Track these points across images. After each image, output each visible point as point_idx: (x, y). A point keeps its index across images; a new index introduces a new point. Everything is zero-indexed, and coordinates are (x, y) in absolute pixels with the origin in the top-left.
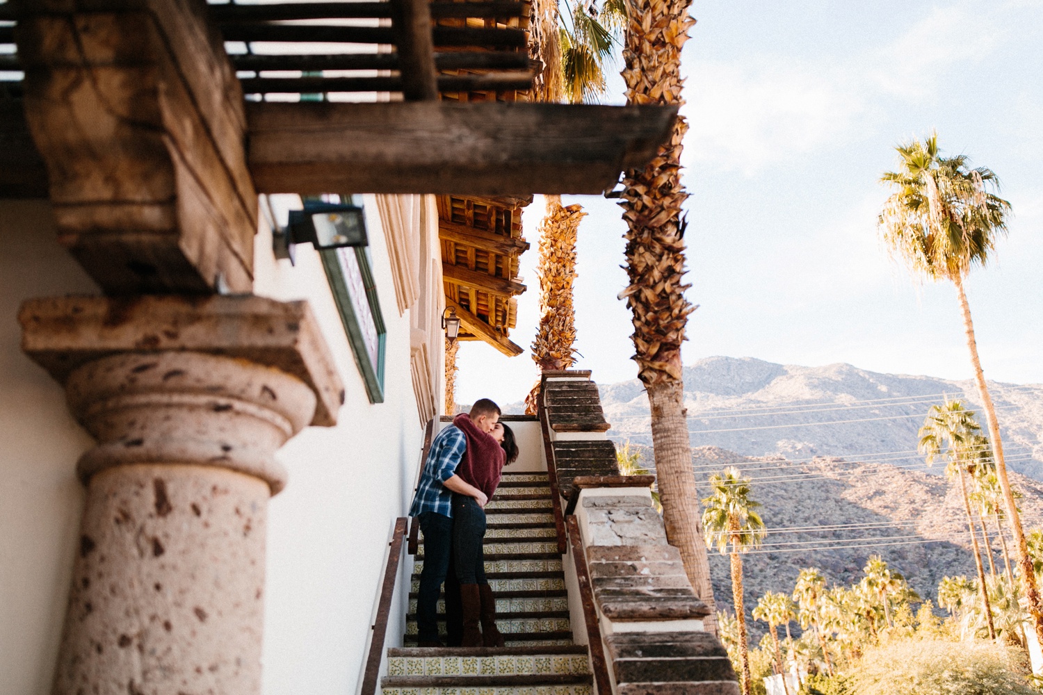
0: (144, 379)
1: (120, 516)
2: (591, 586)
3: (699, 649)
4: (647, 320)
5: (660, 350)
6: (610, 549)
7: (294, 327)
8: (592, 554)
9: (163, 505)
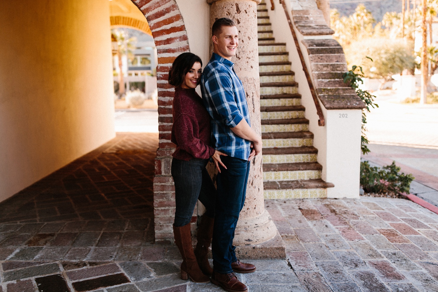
1: (227, 13)
2: (293, 23)
3: (333, 45)
6: (299, 11)
8: (294, 13)
9: (238, 10)
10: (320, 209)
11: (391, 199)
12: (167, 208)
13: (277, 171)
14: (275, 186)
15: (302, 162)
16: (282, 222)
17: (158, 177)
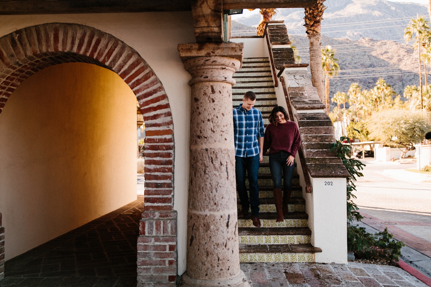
0: (207, 63)
1: (204, 93)
2: (289, 99)
3: (322, 118)
4: (310, 13)
5: (314, 23)
6: (295, 88)
7: (241, 50)
8: (290, 90)
9: (213, 91)
10: (305, 273)
11: (381, 265)
12: (149, 266)
13: (267, 235)
14: (264, 250)
15: (294, 226)
16: (264, 284)
17: (141, 237)
